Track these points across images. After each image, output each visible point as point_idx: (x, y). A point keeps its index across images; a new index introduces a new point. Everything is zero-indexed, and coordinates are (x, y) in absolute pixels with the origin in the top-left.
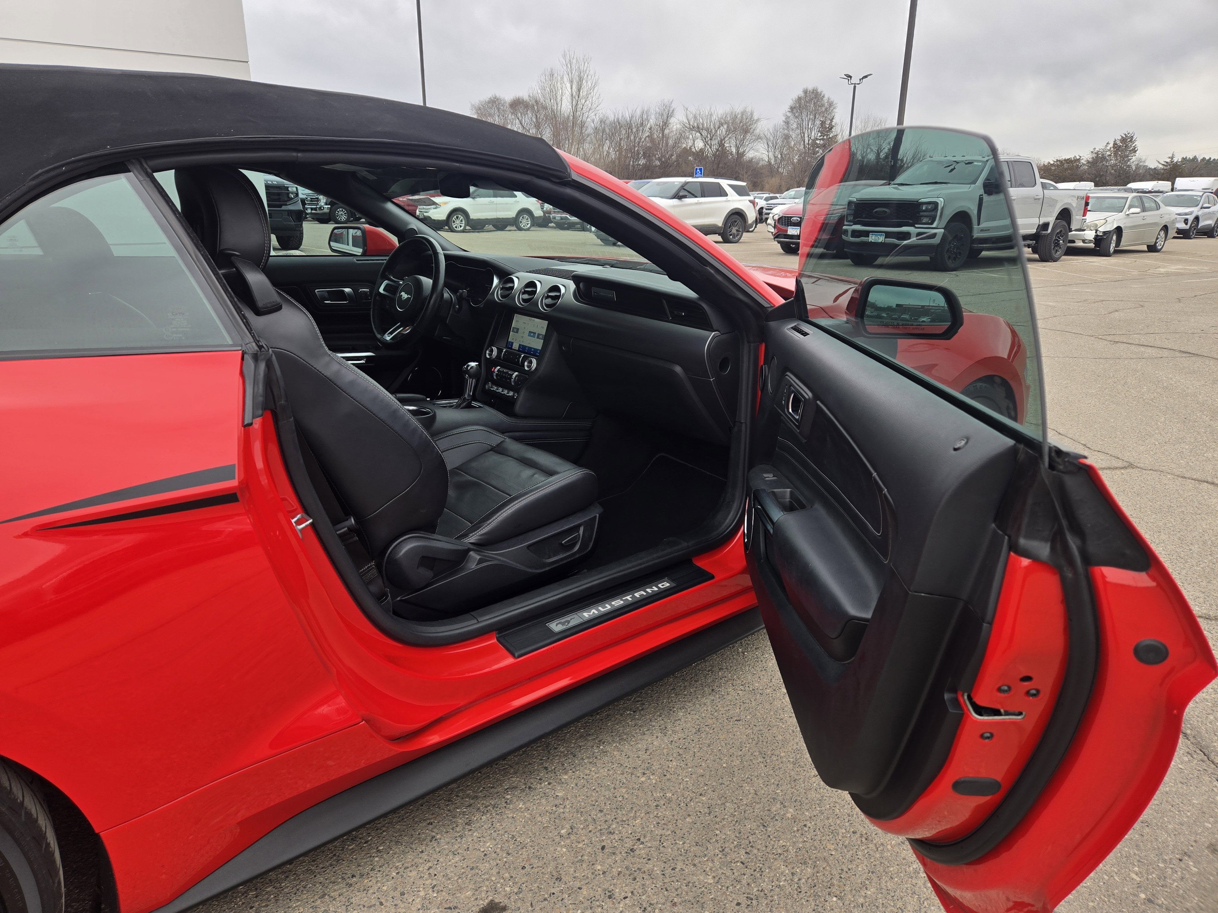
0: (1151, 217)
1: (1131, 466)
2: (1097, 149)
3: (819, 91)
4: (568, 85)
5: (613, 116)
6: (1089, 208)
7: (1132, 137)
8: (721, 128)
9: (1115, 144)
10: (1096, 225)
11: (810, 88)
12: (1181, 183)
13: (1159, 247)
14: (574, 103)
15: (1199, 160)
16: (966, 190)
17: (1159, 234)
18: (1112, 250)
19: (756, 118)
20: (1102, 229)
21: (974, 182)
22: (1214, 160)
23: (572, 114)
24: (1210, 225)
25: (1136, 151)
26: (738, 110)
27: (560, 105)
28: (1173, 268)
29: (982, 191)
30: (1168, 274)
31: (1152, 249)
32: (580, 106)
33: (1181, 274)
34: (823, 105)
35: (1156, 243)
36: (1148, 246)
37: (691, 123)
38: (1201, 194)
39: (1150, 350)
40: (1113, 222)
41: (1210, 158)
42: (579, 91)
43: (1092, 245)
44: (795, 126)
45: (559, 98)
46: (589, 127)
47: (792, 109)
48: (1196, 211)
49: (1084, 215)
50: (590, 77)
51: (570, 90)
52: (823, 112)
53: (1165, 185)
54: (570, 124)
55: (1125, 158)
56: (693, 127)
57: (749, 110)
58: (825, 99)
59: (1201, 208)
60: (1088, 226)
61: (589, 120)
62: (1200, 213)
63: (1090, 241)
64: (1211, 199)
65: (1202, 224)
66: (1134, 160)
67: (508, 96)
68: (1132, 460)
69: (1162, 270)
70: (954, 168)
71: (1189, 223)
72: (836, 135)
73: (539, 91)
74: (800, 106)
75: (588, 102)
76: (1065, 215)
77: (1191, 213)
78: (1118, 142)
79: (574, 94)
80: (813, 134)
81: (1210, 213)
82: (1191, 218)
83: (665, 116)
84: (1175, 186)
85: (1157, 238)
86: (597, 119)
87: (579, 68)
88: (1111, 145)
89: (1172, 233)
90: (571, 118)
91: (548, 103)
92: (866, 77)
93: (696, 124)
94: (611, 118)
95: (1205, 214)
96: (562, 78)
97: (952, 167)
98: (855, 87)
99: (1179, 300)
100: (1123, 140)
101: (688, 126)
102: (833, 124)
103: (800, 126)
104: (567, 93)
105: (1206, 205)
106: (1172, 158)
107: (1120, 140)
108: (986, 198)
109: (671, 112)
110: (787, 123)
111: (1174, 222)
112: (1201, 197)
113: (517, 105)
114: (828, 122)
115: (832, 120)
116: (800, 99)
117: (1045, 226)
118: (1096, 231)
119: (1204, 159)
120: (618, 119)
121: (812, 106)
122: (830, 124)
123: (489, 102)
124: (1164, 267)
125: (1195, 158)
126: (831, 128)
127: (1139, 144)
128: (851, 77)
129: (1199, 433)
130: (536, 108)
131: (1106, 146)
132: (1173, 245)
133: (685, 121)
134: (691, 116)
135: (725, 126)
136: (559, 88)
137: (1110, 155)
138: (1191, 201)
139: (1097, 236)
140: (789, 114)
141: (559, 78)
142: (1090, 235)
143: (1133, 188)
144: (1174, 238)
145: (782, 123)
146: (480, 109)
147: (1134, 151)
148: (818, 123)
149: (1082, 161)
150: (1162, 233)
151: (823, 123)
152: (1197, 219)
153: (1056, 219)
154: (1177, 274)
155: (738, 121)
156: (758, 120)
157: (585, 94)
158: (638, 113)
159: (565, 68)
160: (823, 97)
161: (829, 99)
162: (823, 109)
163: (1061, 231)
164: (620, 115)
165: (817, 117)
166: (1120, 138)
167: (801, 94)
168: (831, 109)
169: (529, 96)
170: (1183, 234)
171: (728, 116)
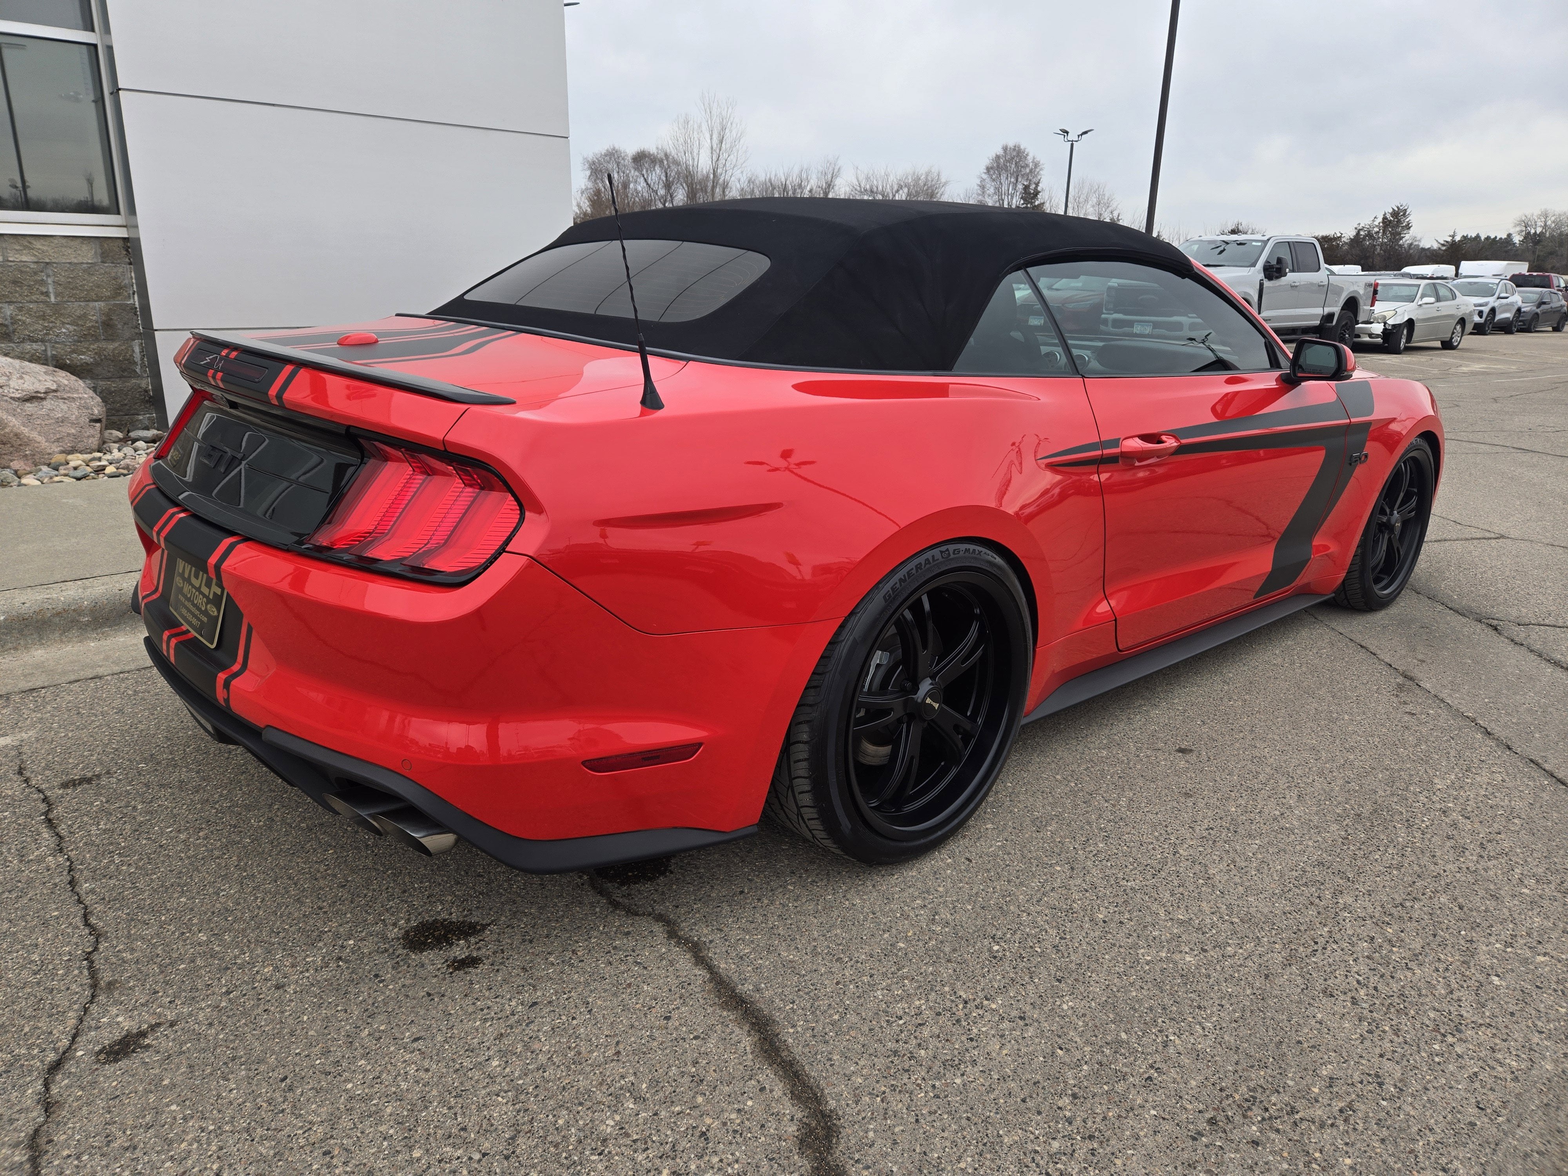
0: (1447, 308)
1: (1502, 537)
2: (1362, 225)
3: (1022, 147)
4: (708, 136)
5: (764, 175)
6: (1378, 296)
7: (1406, 210)
8: (901, 192)
9: (1385, 218)
10: (1385, 317)
11: (1011, 144)
12: (1467, 267)
13: (1455, 344)
14: (715, 158)
15: (1483, 239)
16: (1245, 274)
17: (1455, 328)
18: (1402, 346)
19: (943, 180)
20: (1391, 322)
21: (1253, 265)
22: (1501, 239)
23: (712, 171)
24: (1508, 318)
25: (1409, 228)
26: (922, 171)
27: (696, 160)
28: (1477, 367)
29: (1262, 276)
30: (1473, 374)
31: (1447, 345)
32: (722, 161)
33: (1488, 374)
34: (1027, 165)
35: (1452, 338)
36: (1442, 343)
37: (862, 186)
38: (1497, 281)
39: (1482, 446)
40: (1404, 314)
41: (1496, 237)
42: (721, 142)
43: (1380, 340)
44: (992, 190)
45: (696, 151)
46: (734, 188)
47: (988, 169)
48: (1492, 302)
49: (1372, 305)
50: (734, 125)
51: (709, 141)
52: (1028, 175)
53: (1448, 270)
54: (710, 184)
55: (1397, 236)
56: (866, 190)
57: (935, 170)
58: (1029, 158)
59: (1498, 298)
60: (1375, 318)
61: (733, 178)
62: (1496, 304)
63: (1378, 336)
64: (1509, 287)
65: (1499, 316)
66: (1407, 238)
67: (630, 149)
68: (1502, 532)
69: (1465, 369)
70: (1224, 250)
71: (1485, 315)
72: (1044, 203)
73: (670, 142)
74: (998, 166)
75: (732, 156)
76: (1352, 304)
77: (1486, 304)
78: (1389, 216)
79: (715, 146)
80: (1014, 201)
81: (1507, 304)
82: (1486, 310)
83: (830, 176)
84: (1460, 271)
85: (1453, 333)
86: (744, 179)
87: (721, 113)
88: (1380, 219)
89: (1469, 327)
90: (712, 176)
91: (682, 158)
92: (1085, 133)
93: (868, 187)
94: (762, 177)
95: (1501, 306)
96: (700, 126)
97: (1221, 249)
98: (1072, 145)
99: (1495, 400)
100: (1395, 214)
101: (858, 188)
102: (1039, 189)
103: (998, 190)
104: (707, 144)
105: (1503, 295)
106: (1453, 236)
107: (1391, 214)
108: (1267, 283)
109: (836, 170)
110: (983, 187)
111: (1471, 314)
112: (1498, 284)
113: (641, 159)
114: (1033, 186)
115: (1037, 184)
116: (998, 157)
117: (1331, 316)
118: (1385, 323)
119: (1488, 238)
120: (770, 180)
121: (1013, 166)
122: (1036, 189)
123: (606, 155)
124: (1467, 366)
125: (1478, 236)
126: (1036, 193)
127: (1413, 218)
128: (1067, 133)
129: (1556, 514)
130: (665, 162)
131: (1373, 221)
132: (1469, 341)
133: (855, 182)
134: (862, 177)
135: (906, 190)
136: (696, 139)
137: (1378, 232)
138: (1486, 291)
139: (1385, 330)
140: (985, 176)
141: (696, 126)
142: (1377, 328)
143: (1412, 273)
144: (1471, 334)
145: (976, 187)
146: (594, 163)
147: (1408, 227)
148: (1020, 187)
149: (1343, 239)
150: (1458, 327)
151: (1026, 188)
152: (1493, 311)
153: (1343, 309)
154: (1483, 373)
155: (921, 183)
156: (945, 184)
157: (728, 146)
158: (796, 171)
159: (703, 113)
160: (1027, 155)
161: (1034, 158)
162: (1028, 170)
163: (1347, 324)
164: (773, 173)
165: (1020, 179)
166: (1391, 211)
167: (1000, 152)
168: (1037, 170)
169: (657, 148)
170: (1479, 330)
171: (910, 178)
